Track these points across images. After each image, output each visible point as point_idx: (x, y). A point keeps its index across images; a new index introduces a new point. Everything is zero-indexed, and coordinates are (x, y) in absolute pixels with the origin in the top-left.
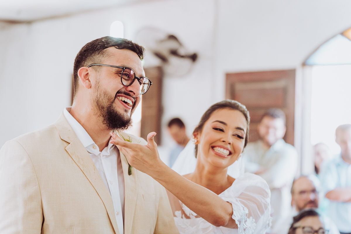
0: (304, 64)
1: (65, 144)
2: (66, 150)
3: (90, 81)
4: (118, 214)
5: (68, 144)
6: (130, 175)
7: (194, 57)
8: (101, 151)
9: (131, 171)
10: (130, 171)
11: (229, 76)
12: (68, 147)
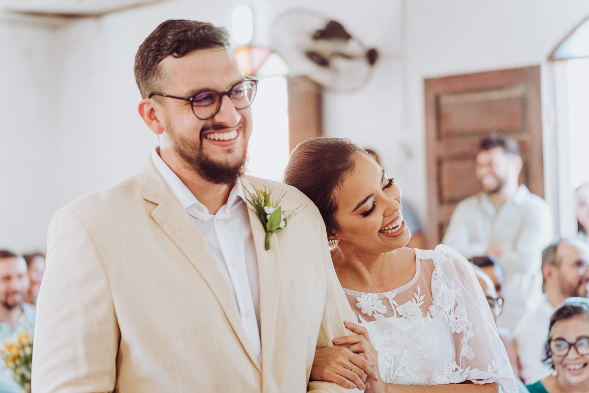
0: (552, 58)
1: (151, 206)
2: (152, 217)
3: (158, 121)
4: (247, 316)
5: (155, 205)
6: (267, 250)
7: (372, 56)
8: (215, 215)
9: (269, 244)
10: (267, 242)
11: (428, 83)
12: (156, 212)
